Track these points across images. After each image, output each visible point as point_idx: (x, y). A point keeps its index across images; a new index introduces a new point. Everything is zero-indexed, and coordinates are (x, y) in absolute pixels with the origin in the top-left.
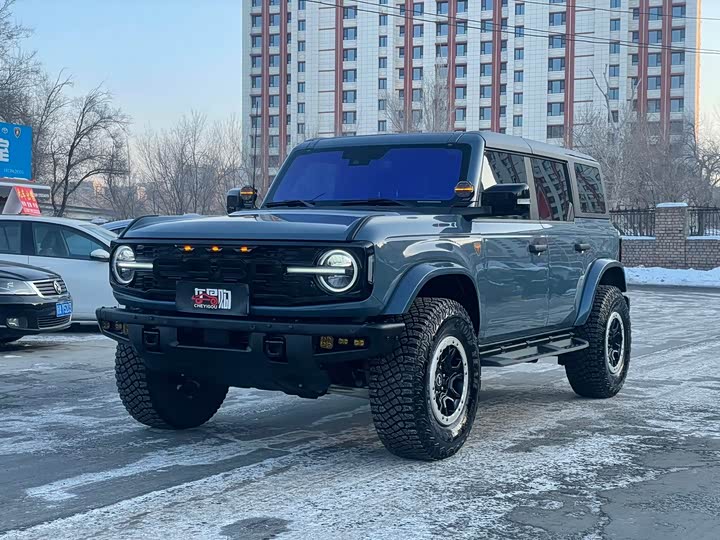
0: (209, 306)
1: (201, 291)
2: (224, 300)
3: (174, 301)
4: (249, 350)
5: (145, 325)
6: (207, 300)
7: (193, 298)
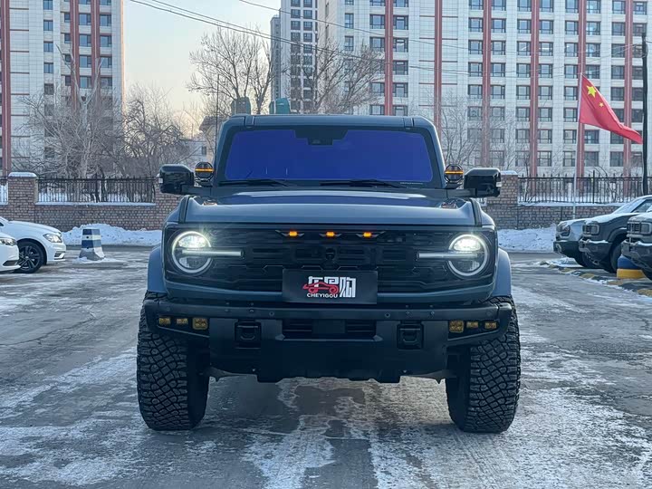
0: (326, 296)
1: (317, 280)
2: (347, 288)
3: (280, 291)
4: (378, 338)
5: (240, 319)
6: (324, 288)
7: (305, 287)
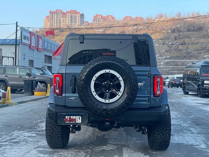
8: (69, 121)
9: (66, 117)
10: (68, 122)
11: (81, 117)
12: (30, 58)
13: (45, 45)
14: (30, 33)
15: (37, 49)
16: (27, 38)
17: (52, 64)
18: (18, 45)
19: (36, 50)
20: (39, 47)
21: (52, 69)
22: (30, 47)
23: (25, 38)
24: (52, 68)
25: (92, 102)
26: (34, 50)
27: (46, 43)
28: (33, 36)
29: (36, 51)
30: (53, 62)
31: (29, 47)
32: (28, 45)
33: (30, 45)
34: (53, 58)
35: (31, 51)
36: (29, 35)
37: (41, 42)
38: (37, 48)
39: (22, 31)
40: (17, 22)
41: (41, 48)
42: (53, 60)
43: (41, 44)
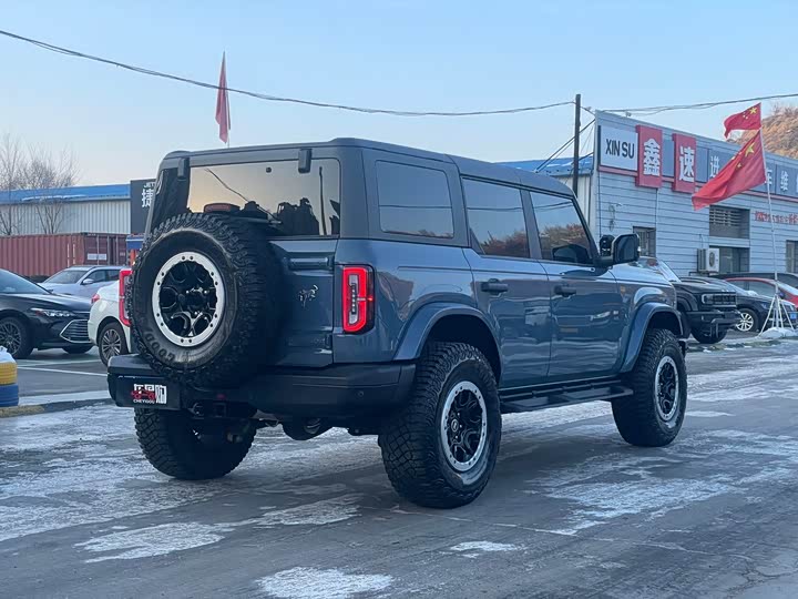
8: (143, 398)
9: (135, 385)
10: (140, 401)
11: (165, 388)
12: (640, 219)
13: (708, 167)
14: (639, 128)
15: (673, 184)
16: (625, 149)
17: (747, 237)
18: (586, 175)
19: (665, 190)
20: (682, 177)
21: (748, 258)
22: (637, 179)
23: (614, 148)
24: (751, 255)
25: (151, 343)
26: (657, 189)
27: (717, 160)
28: (652, 140)
29: (669, 192)
30: (752, 229)
31: (633, 180)
32: (631, 173)
33: (638, 171)
34: (752, 217)
35: (643, 194)
36: (632, 138)
37: (692, 158)
38: (673, 180)
39: (599, 127)
40: (578, 97)
41: (692, 180)
42: (752, 223)
43: (690, 164)
